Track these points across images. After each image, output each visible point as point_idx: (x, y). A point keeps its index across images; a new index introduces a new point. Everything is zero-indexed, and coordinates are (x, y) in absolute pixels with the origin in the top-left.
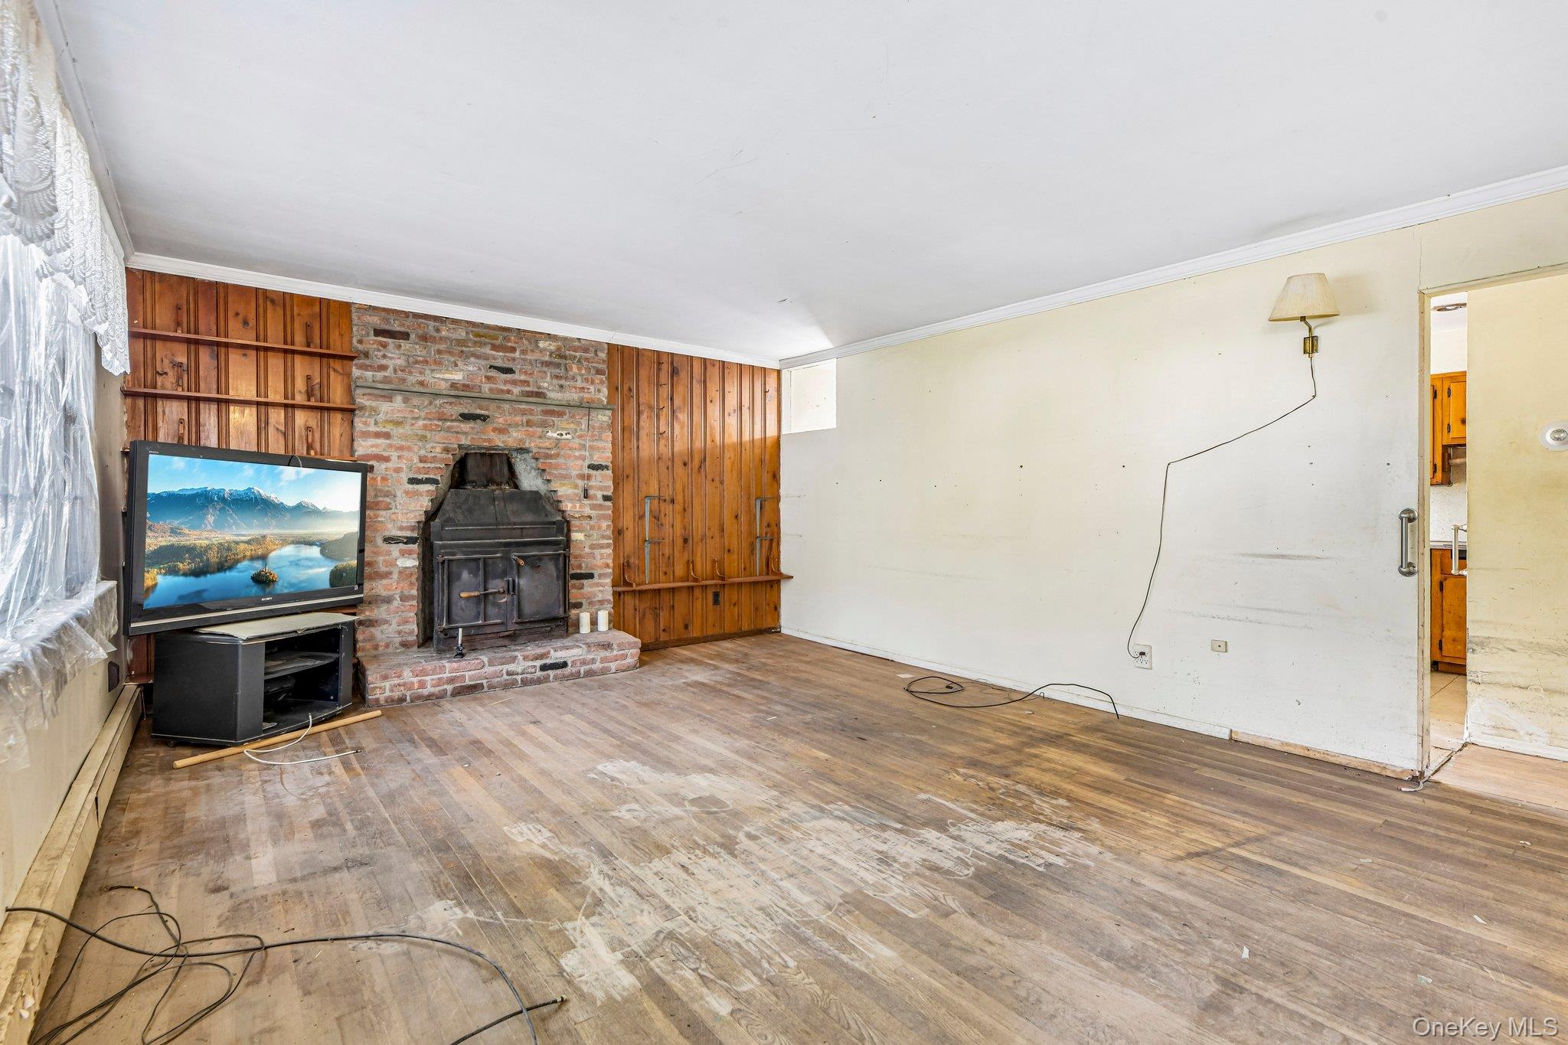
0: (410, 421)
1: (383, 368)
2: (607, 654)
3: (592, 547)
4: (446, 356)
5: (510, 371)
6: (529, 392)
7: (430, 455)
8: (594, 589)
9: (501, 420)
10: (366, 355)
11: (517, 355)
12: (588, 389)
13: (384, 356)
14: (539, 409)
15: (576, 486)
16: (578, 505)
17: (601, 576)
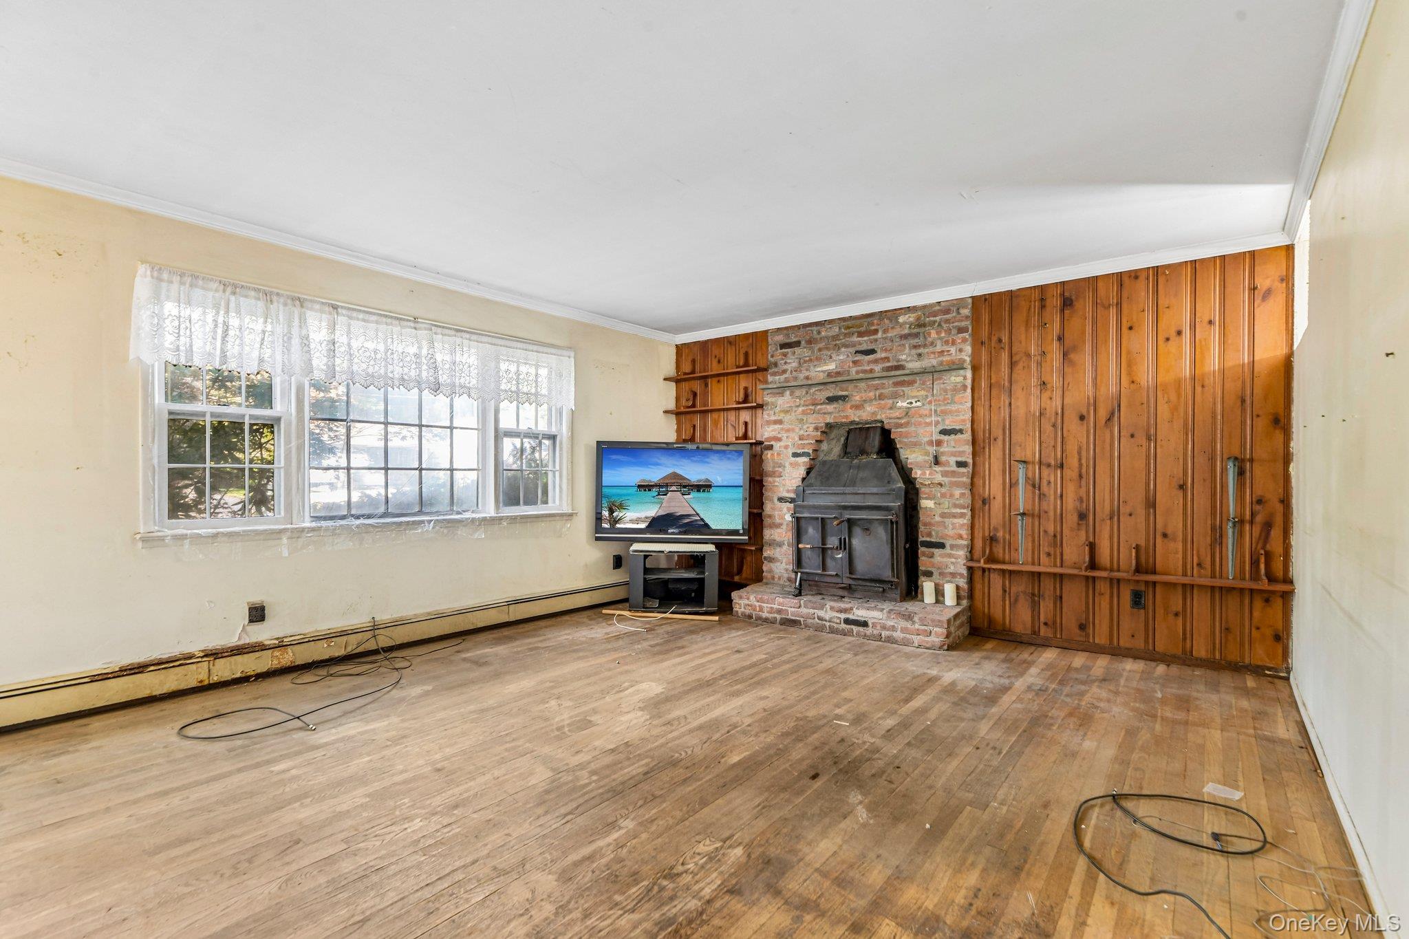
0: (794, 409)
1: (784, 372)
2: (908, 625)
3: (943, 515)
4: (825, 352)
5: (872, 352)
6: (889, 367)
7: (805, 434)
8: (945, 560)
9: (857, 398)
10: (776, 365)
11: (880, 335)
12: (948, 351)
13: (786, 363)
14: (891, 382)
15: (927, 454)
16: (928, 472)
17: (952, 547)
